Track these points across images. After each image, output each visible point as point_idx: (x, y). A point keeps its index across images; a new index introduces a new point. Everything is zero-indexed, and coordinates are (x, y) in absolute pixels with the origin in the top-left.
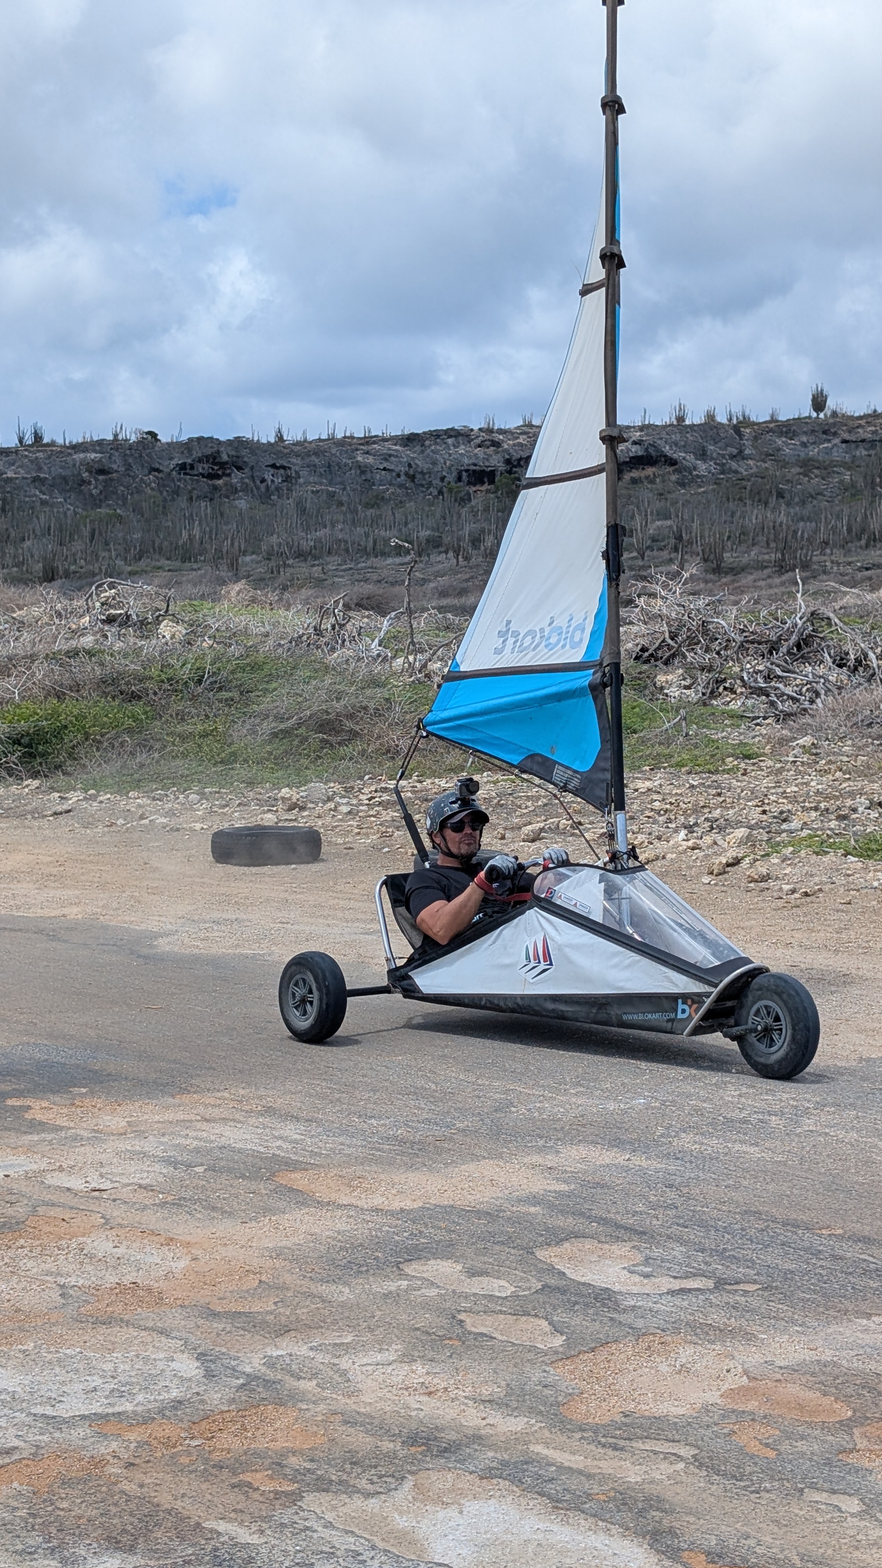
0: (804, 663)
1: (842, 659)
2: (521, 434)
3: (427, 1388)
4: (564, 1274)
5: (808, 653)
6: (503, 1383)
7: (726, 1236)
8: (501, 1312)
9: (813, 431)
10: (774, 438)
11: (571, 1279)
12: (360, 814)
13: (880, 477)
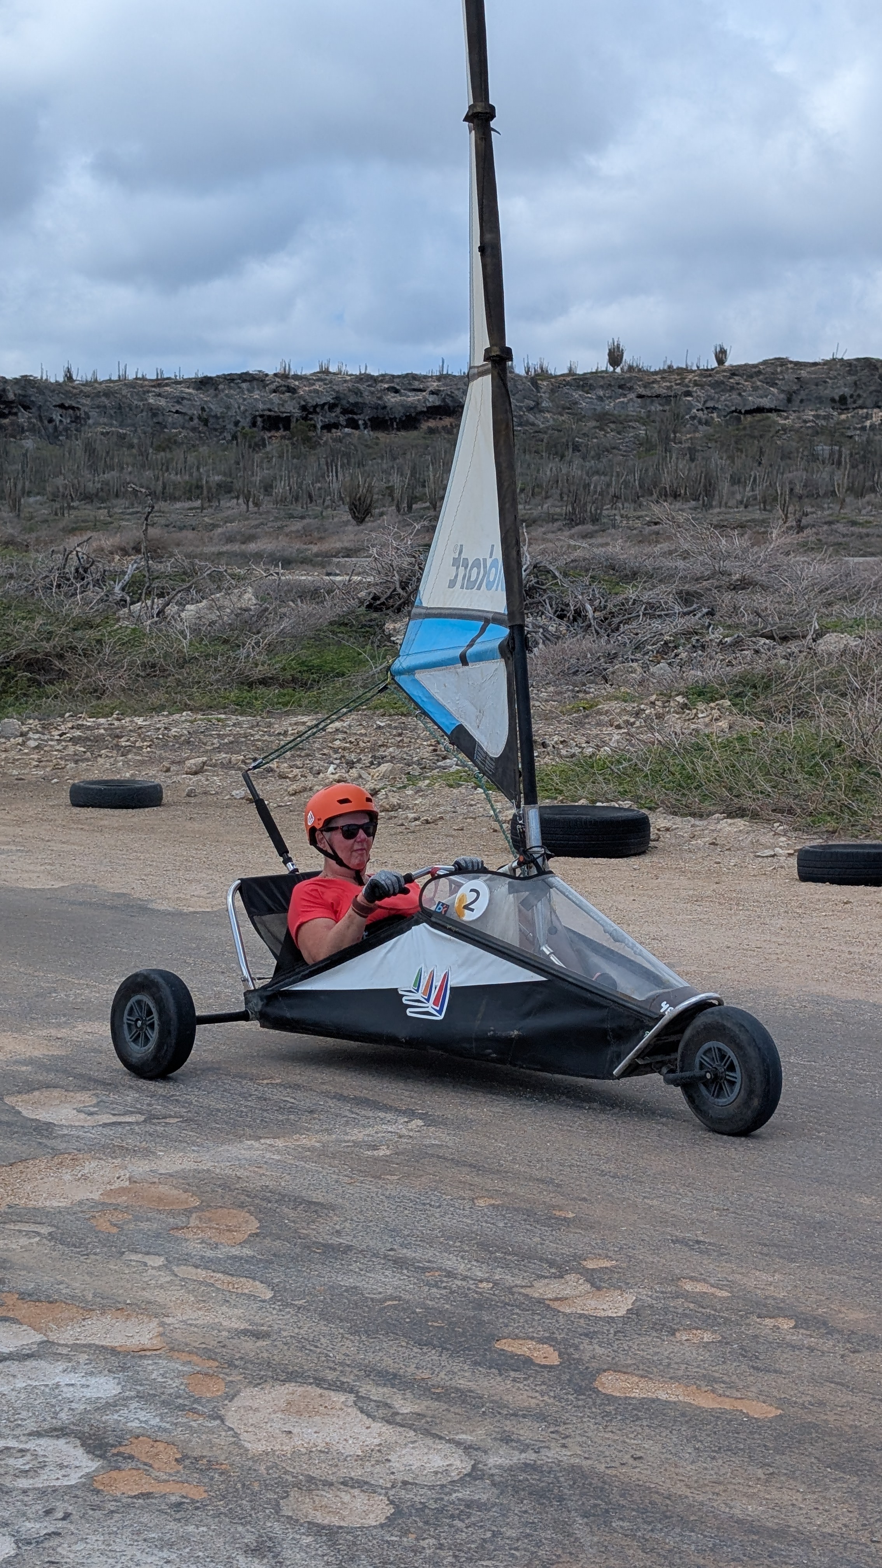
0: (527, 614)
1: (563, 610)
2: (318, 380)
4: (21, 1113)
5: (531, 604)
9: (610, 385)
10: (571, 391)
11: (24, 1116)
12: (45, 749)
13: (675, 432)
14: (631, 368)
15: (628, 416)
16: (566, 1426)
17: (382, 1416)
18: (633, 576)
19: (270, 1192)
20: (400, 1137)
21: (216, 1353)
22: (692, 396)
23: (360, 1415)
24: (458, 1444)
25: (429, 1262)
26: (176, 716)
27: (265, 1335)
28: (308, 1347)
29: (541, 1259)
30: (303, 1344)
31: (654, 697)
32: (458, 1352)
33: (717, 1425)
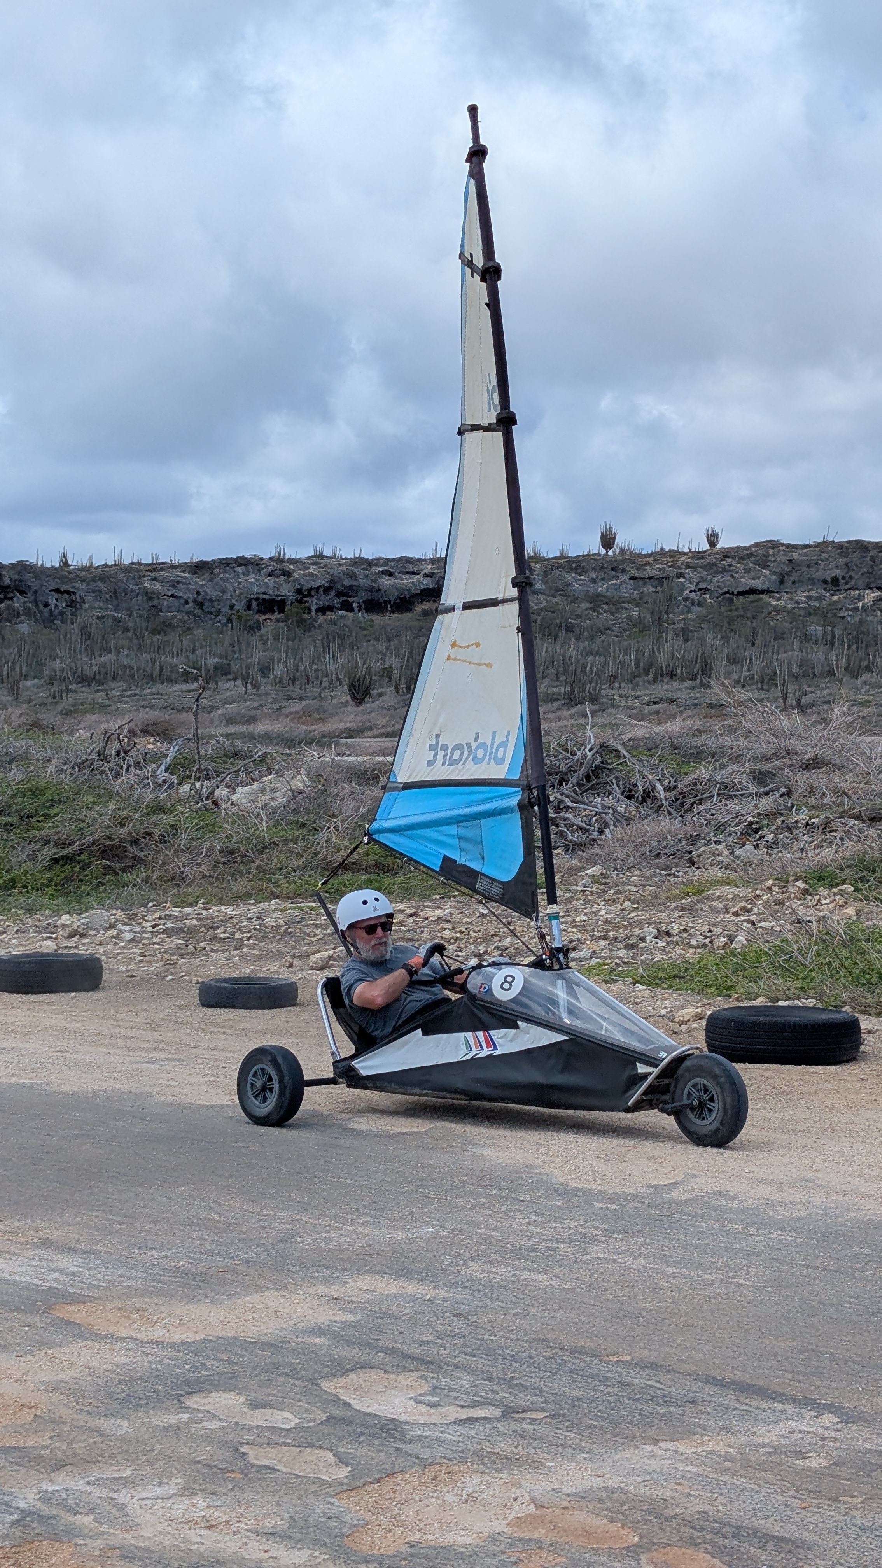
0: (593, 794)
1: (630, 791)
2: (312, 564)
3: (208, 1521)
4: (349, 1404)
5: (598, 784)
6: (287, 1516)
7: (514, 1364)
8: (285, 1444)
9: (602, 567)
10: (564, 574)
11: (356, 1410)
12: (144, 942)
14: (623, 551)
15: (620, 597)
22: (684, 578)
26: (265, 905)
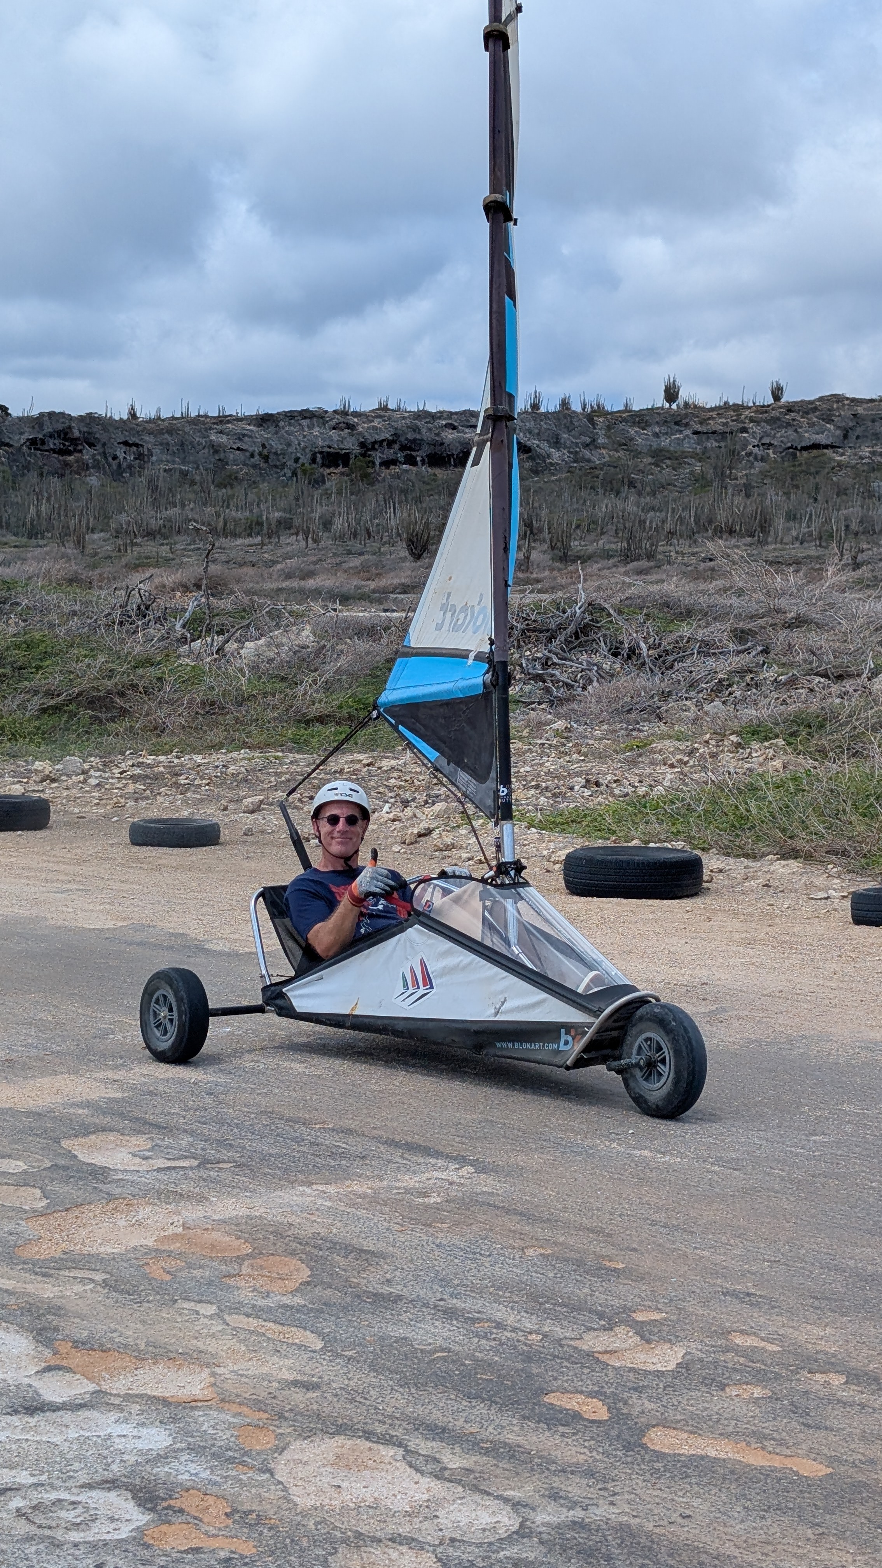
0: (581, 651)
1: (617, 648)
2: (377, 417)
4: (77, 1157)
5: (586, 642)
7: (235, 1130)
9: (666, 421)
10: (627, 428)
11: (79, 1160)
12: (106, 787)
13: (730, 468)
14: (686, 404)
15: (683, 452)
16: (616, 1483)
17: (430, 1470)
18: (687, 614)
19: (322, 1239)
20: (451, 1184)
21: (266, 1405)
22: (747, 432)
23: (408, 1469)
24: (506, 1500)
25: (479, 1312)
26: (234, 754)
27: (314, 1387)
28: (358, 1399)
29: (590, 1311)
30: (352, 1396)
31: (708, 736)
32: (507, 1406)
33: (766, 1483)
